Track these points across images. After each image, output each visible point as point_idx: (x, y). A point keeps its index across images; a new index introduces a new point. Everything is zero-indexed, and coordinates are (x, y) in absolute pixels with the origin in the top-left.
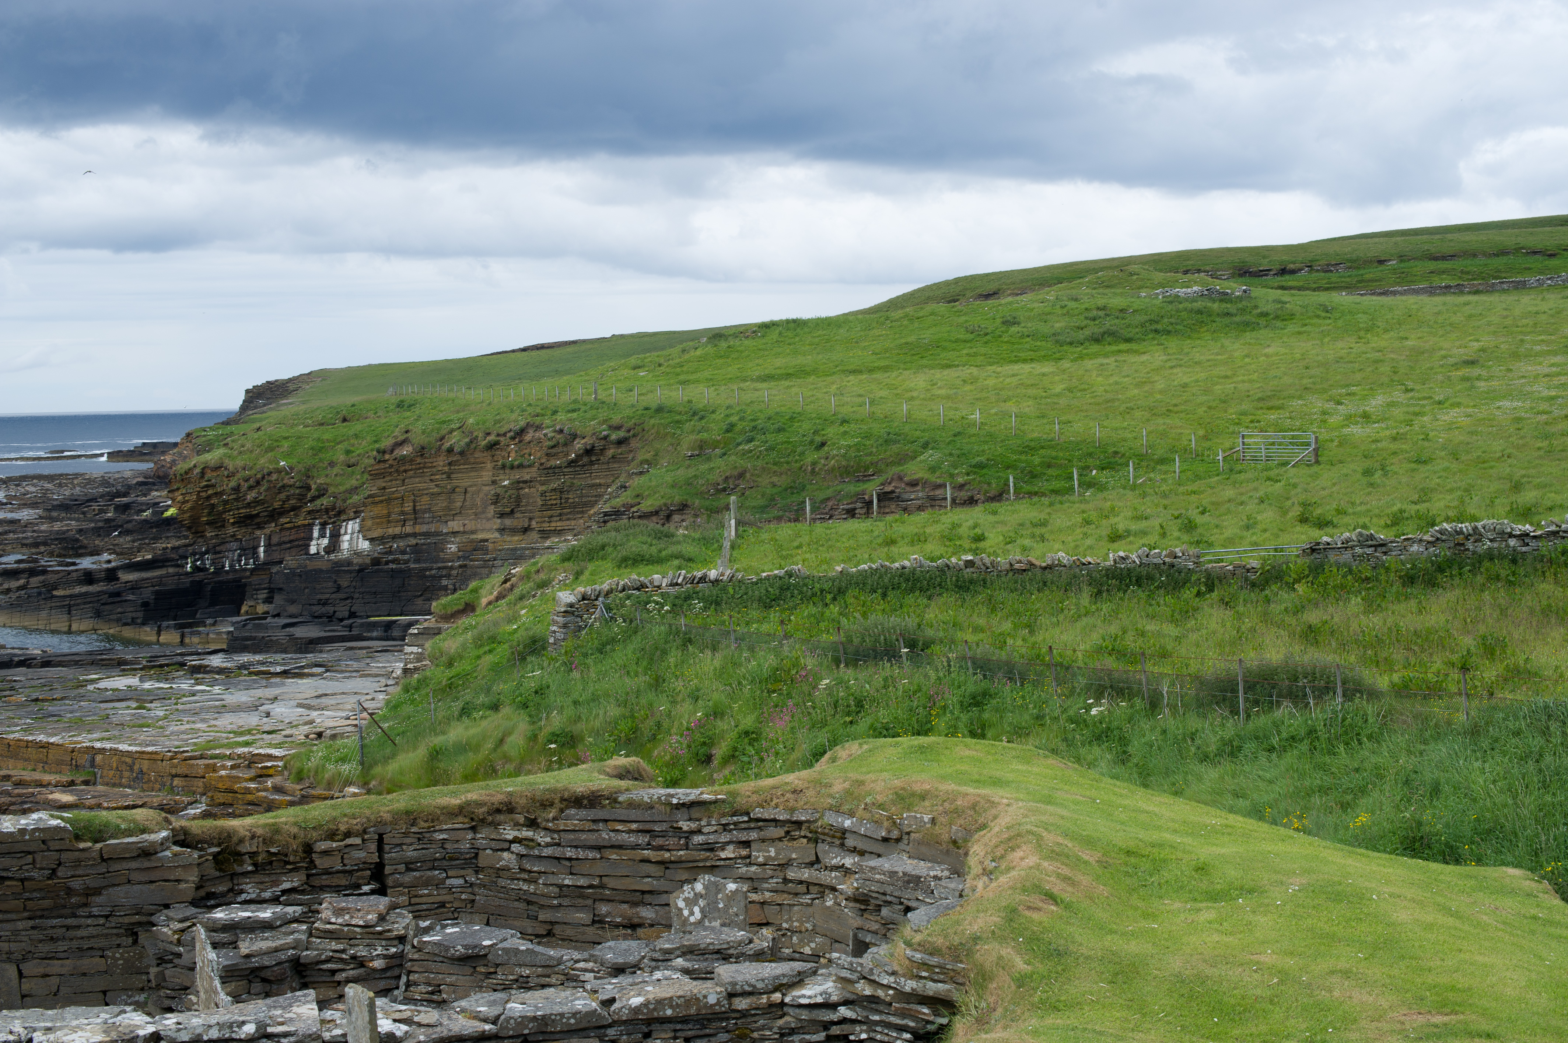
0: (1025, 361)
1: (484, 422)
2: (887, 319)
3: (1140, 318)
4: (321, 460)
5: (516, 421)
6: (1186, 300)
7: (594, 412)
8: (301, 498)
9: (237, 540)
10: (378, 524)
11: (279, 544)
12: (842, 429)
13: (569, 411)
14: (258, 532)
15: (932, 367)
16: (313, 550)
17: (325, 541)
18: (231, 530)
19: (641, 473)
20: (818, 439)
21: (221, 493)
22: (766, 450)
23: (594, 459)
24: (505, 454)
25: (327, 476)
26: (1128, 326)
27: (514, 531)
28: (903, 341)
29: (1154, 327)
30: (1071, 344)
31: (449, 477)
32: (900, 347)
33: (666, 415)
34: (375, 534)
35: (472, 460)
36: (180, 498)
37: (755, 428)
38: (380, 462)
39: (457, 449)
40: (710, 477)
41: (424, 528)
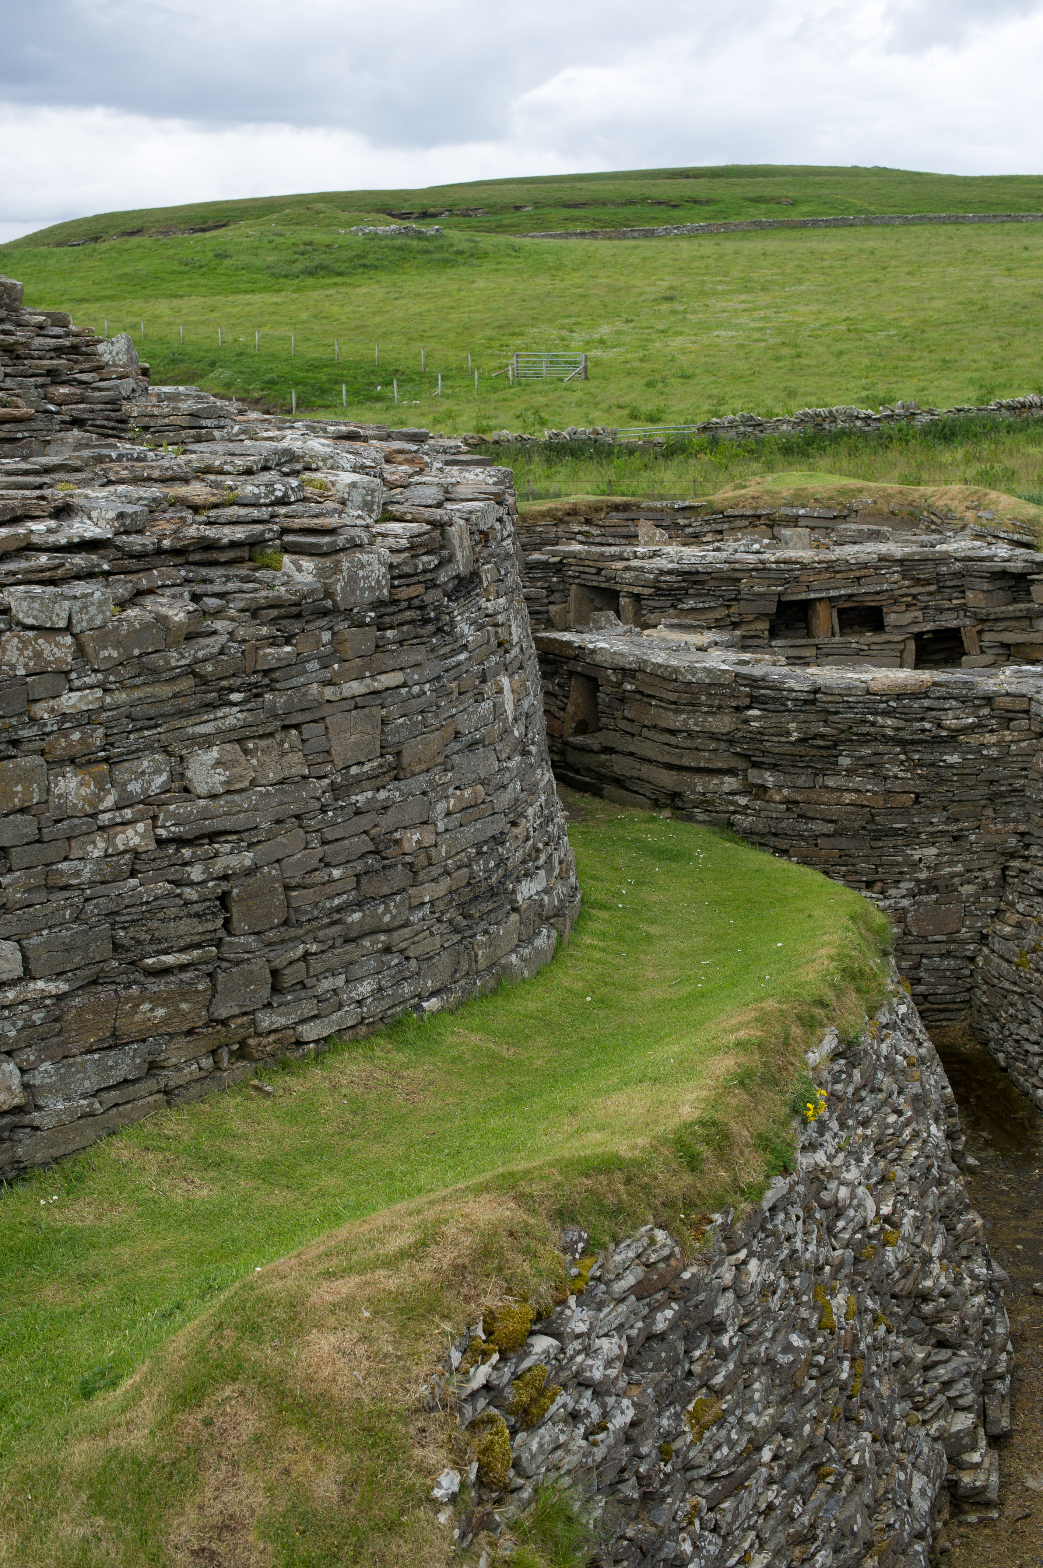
0: (246, 292)
2: (94, 250)
3: (346, 254)
6: (386, 237)
15: (156, 297)
26: (337, 261)
28: (120, 272)
29: (362, 262)
30: (286, 276)
32: (120, 277)
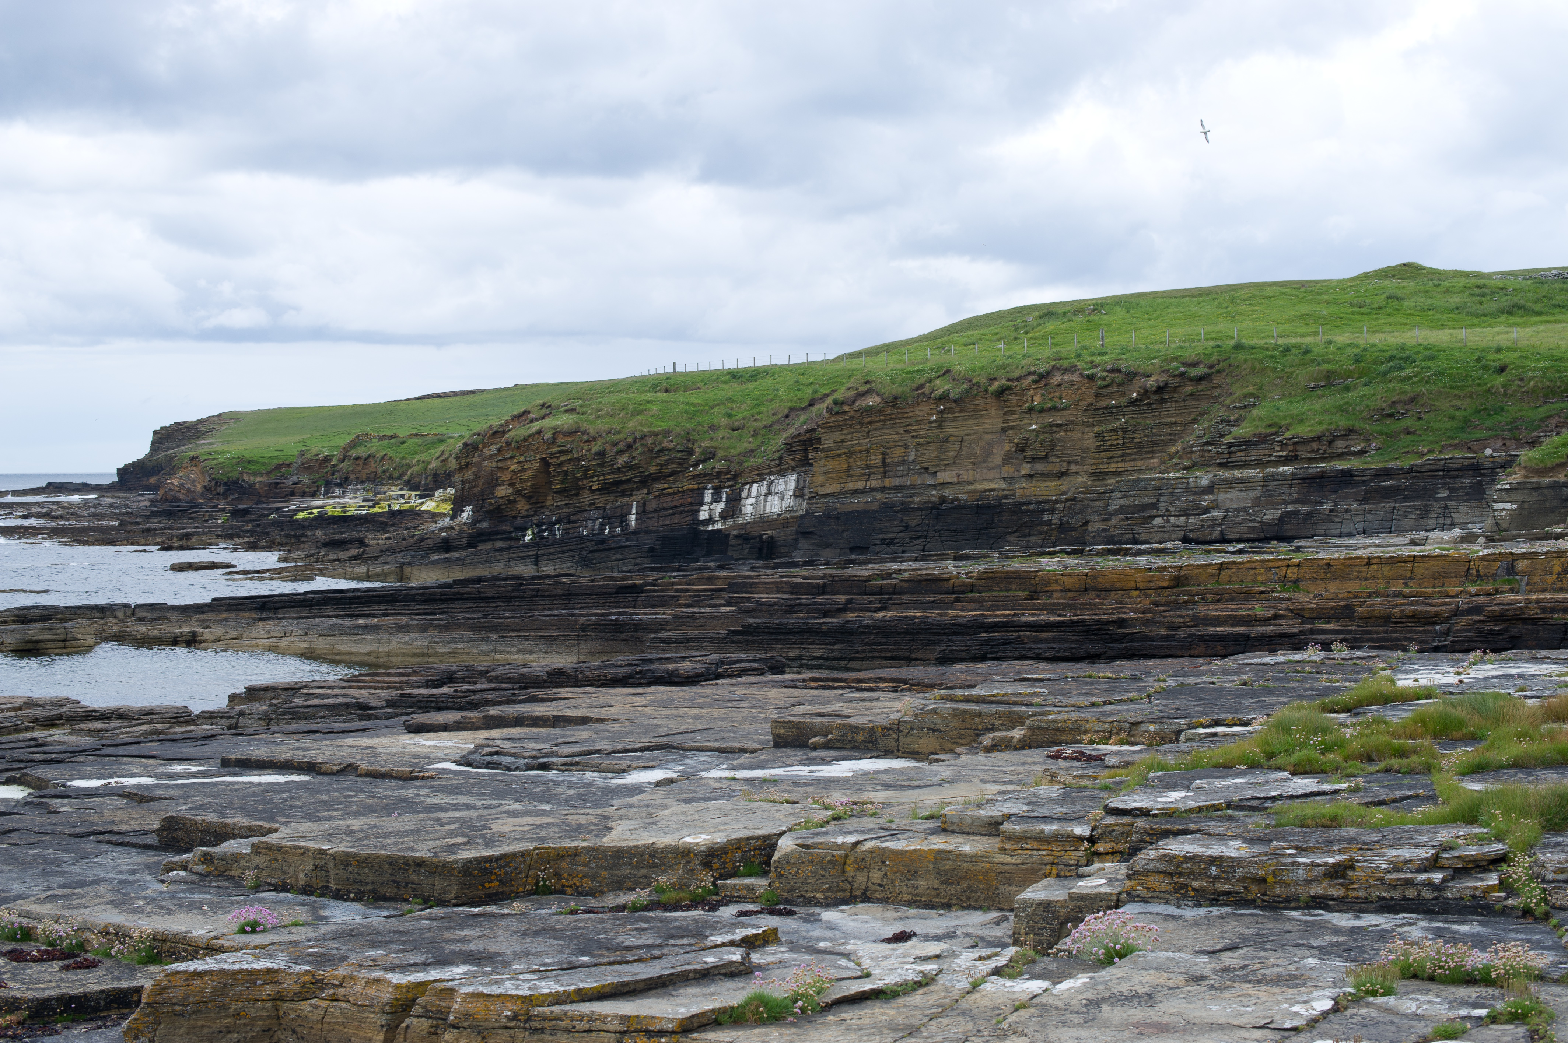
4: (699, 424)
5: (1032, 366)
8: (683, 463)
9: (597, 508)
10: (834, 479)
11: (657, 511)
14: (625, 500)
16: (703, 515)
17: (721, 506)
18: (587, 498)
19: (1249, 406)
21: (578, 459)
23: (1166, 396)
24: (1026, 398)
25: (711, 439)
27: (1047, 476)
33: (1250, 352)
35: (972, 408)
37: (1392, 357)
38: (837, 413)
41: (897, 482)
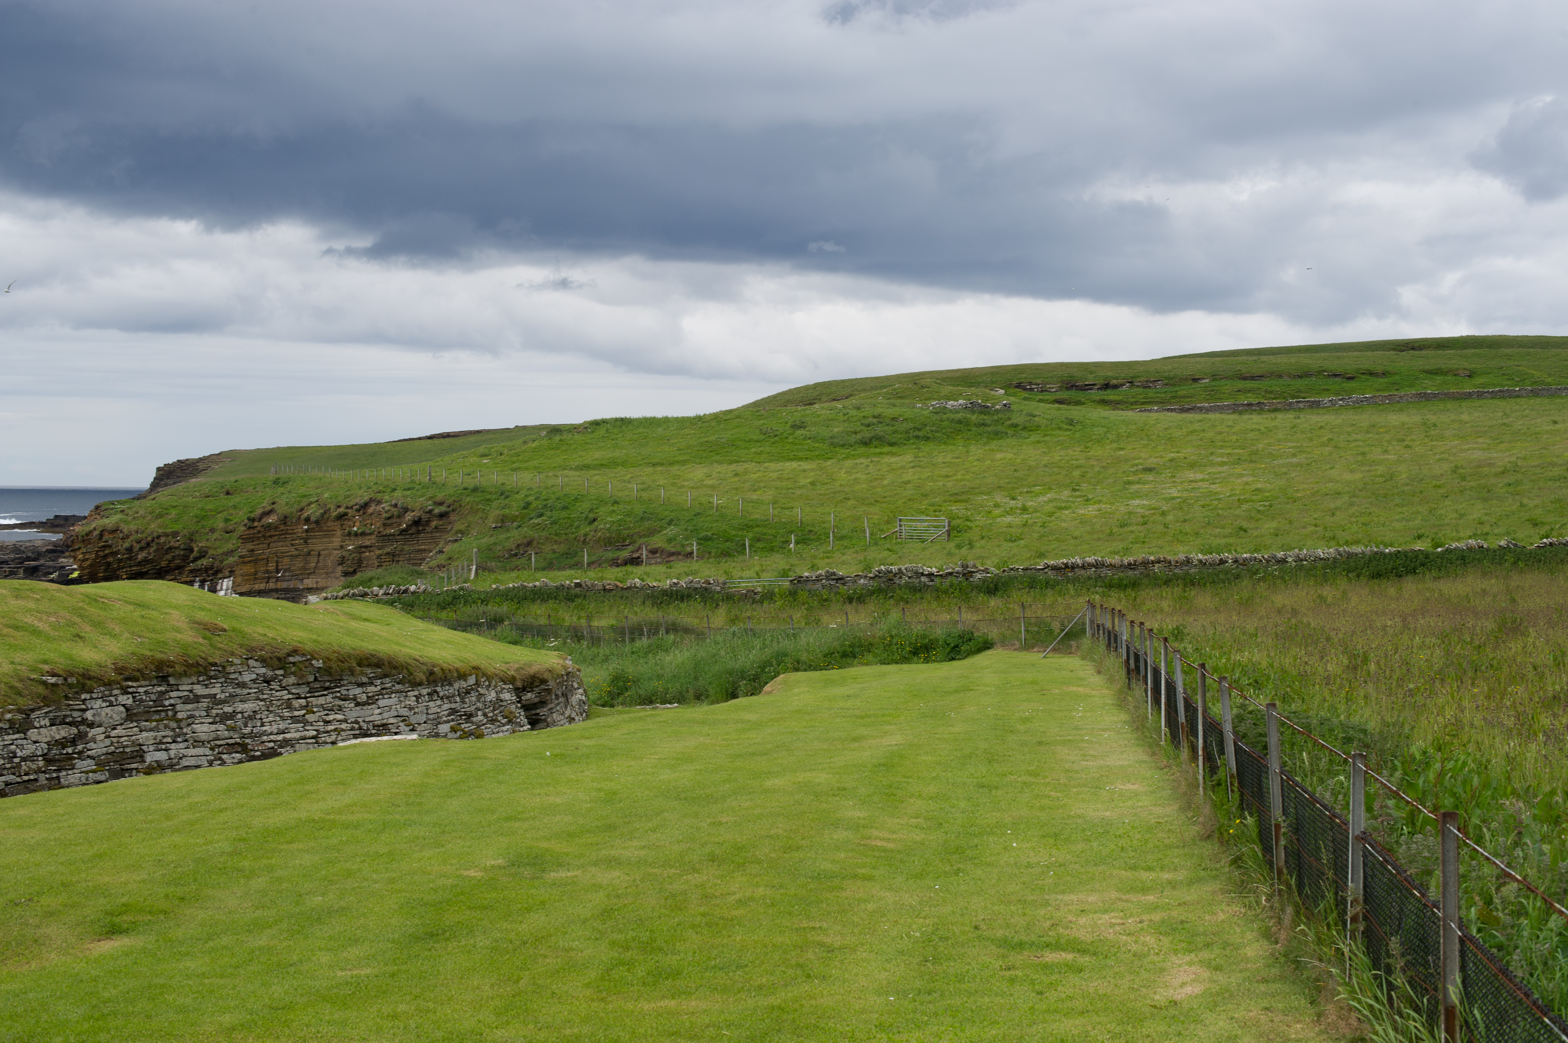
1: (337, 497)
3: (906, 426)
4: (203, 527)
5: (362, 496)
7: (424, 490)
8: (185, 558)
10: (246, 580)
12: (611, 508)
13: (405, 490)
15: (718, 462)
19: (456, 541)
20: (591, 516)
21: (117, 553)
22: (551, 524)
23: (420, 528)
24: (351, 523)
25: (207, 540)
26: (895, 432)
28: (705, 439)
29: (917, 433)
30: (843, 446)
31: (306, 542)
33: (479, 494)
34: (244, 589)
35: (325, 528)
36: (81, 556)
37: (545, 506)
38: (250, 528)
39: (313, 519)
40: (506, 544)
41: (284, 585)
